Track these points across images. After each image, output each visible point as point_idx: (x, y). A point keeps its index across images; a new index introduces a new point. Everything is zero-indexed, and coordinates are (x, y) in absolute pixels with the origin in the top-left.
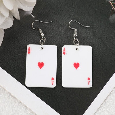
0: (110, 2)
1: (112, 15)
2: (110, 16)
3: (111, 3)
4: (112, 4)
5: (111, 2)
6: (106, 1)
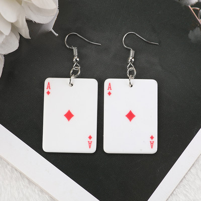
0: (190, 7)
1: (193, 30)
3: (191, 9)
5: (192, 6)
6: (183, 5)
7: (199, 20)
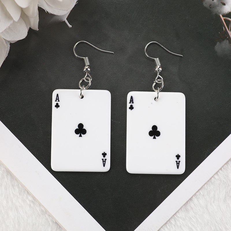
0: (221, 16)
2: (218, 43)
3: (222, 18)
4: (224, 19)
6: (214, 13)
7: (229, 32)
